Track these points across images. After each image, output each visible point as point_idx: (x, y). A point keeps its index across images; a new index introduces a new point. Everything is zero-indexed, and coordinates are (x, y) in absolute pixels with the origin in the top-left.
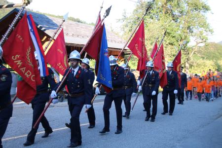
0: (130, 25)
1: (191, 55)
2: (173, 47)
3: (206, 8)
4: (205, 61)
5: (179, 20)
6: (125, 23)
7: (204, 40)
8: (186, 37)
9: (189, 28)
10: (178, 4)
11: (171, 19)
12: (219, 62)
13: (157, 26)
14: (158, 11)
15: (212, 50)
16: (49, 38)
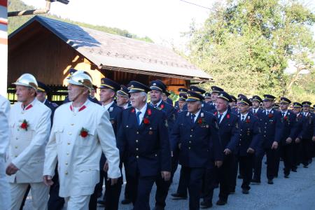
1: (289, 87)
2: (262, 74)
6: (193, 38)
7: (308, 65)
8: (281, 59)
16: (82, 58)
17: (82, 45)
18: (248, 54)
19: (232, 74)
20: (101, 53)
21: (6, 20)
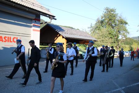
0: (93, 30)
1: (119, 43)
2: (112, 39)
3: (126, 23)
4: (125, 45)
5: (114, 28)
6: (91, 29)
7: (125, 36)
8: (117, 35)
9: (119, 31)
10: (114, 21)
11: (111, 27)
12: (131, 46)
13: (105, 30)
14: (106, 24)
15: (128, 40)
16: (60, 35)
17: (60, 31)
18: (108, 33)
19: (103, 39)
20: (65, 33)
21: (40, 25)
